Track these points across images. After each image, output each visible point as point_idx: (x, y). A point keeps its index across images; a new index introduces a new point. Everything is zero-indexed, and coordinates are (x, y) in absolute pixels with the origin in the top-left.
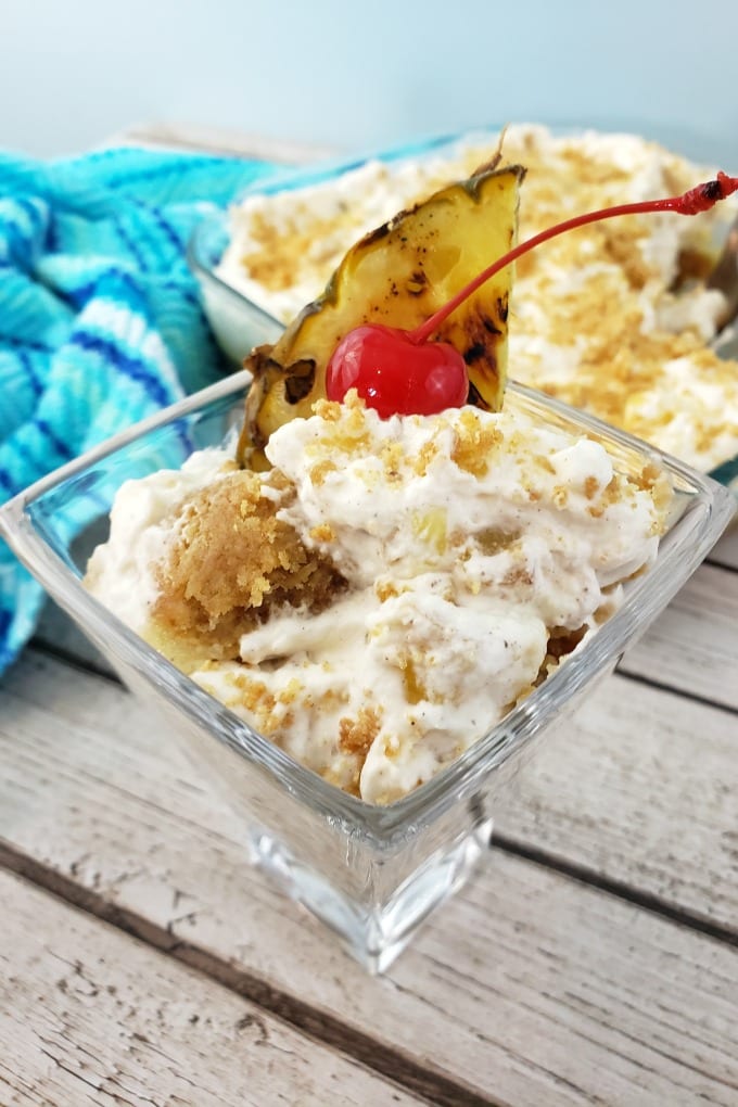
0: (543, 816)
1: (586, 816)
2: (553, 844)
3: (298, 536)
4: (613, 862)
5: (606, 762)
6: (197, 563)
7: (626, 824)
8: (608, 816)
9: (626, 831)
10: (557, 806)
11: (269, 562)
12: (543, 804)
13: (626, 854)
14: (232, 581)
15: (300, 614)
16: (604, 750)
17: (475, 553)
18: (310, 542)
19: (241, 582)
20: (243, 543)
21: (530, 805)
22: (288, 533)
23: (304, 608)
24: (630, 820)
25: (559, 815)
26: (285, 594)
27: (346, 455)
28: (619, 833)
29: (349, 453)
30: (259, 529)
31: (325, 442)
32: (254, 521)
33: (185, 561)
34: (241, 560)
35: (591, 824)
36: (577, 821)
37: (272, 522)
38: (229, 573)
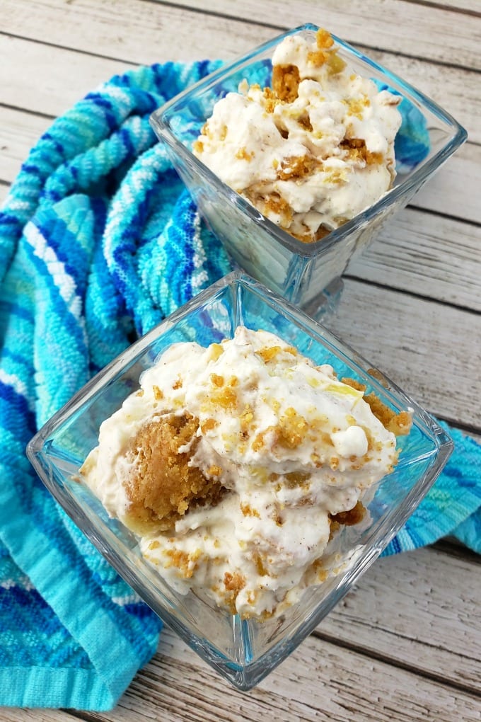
0: (426, 393)
1: (448, 392)
2: (434, 408)
3: (201, 473)
4: (464, 414)
5: (454, 360)
6: (148, 490)
7: (467, 393)
8: (459, 390)
9: (468, 396)
10: (432, 387)
11: (186, 492)
12: (425, 387)
13: (470, 410)
14: (168, 501)
15: (205, 510)
16: (452, 353)
17: (283, 487)
18: (208, 476)
19: (173, 502)
20: (171, 482)
21: (419, 388)
22: (196, 471)
23: (207, 506)
24: (470, 391)
25: (433, 392)
26: (196, 502)
27: (224, 409)
28: (466, 399)
29: (226, 408)
30: (179, 474)
31: (213, 400)
32: (176, 468)
33: (142, 488)
34: (171, 490)
35: (451, 395)
36: (444, 394)
37: (185, 470)
38: (166, 497)
